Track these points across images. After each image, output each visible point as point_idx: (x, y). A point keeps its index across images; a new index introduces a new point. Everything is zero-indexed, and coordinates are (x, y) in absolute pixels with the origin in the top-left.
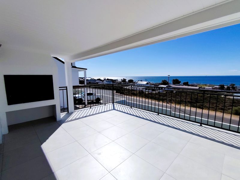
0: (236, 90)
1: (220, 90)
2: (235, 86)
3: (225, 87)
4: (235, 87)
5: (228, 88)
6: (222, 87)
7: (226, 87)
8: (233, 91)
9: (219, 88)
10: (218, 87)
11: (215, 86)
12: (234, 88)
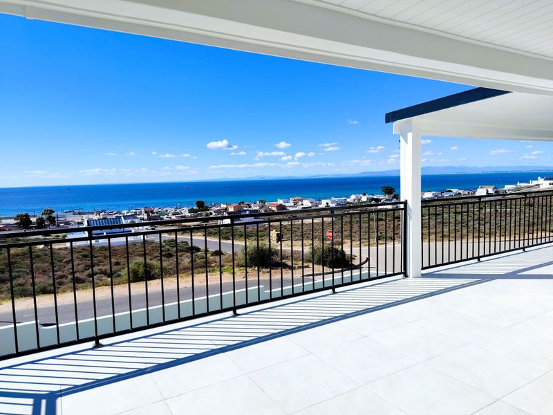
0: (58, 226)
1: (23, 231)
2: (54, 215)
3: (31, 219)
4: (54, 218)
5: (41, 223)
6: (24, 221)
7: (33, 220)
8: (52, 228)
9: (18, 226)
10: (13, 222)
11: (5, 222)
12: (52, 220)
